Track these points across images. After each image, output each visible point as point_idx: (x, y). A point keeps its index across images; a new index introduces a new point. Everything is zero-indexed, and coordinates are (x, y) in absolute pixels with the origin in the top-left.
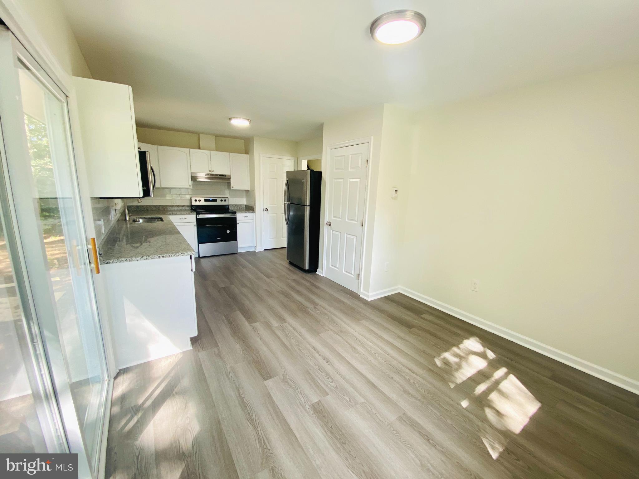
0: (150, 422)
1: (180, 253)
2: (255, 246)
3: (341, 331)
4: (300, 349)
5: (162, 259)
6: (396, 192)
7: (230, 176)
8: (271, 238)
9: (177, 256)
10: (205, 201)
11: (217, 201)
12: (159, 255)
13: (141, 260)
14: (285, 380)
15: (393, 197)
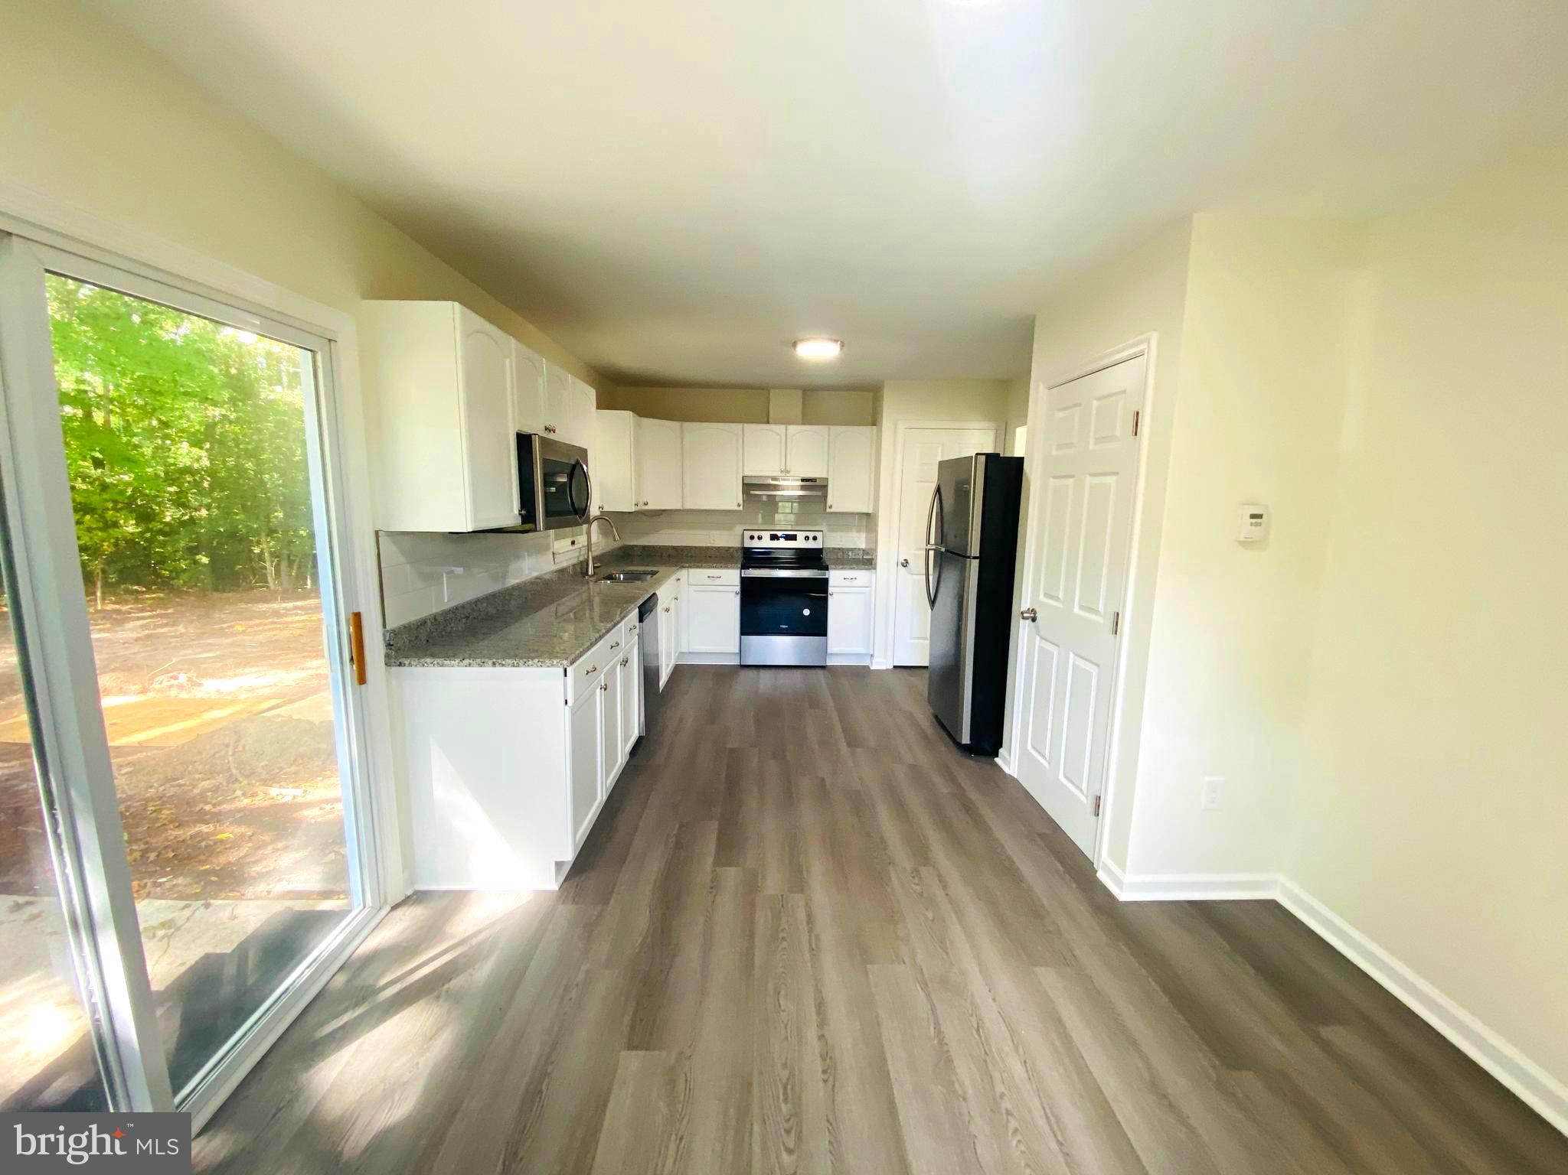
0: (351, 1043)
1: (536, 661)
2: (872, 655)
3: (944, 981)
4: (779, 993)
5: (498, 669)
6: (1254, 520)
7: (827, 479)
8: (915, 638)
9: (528, 666)
10: (771, 539)
11: (796, 540)
12: (494, 660)
13: (458, 666)
14: (671, 1077)
15: (1242, 539)
